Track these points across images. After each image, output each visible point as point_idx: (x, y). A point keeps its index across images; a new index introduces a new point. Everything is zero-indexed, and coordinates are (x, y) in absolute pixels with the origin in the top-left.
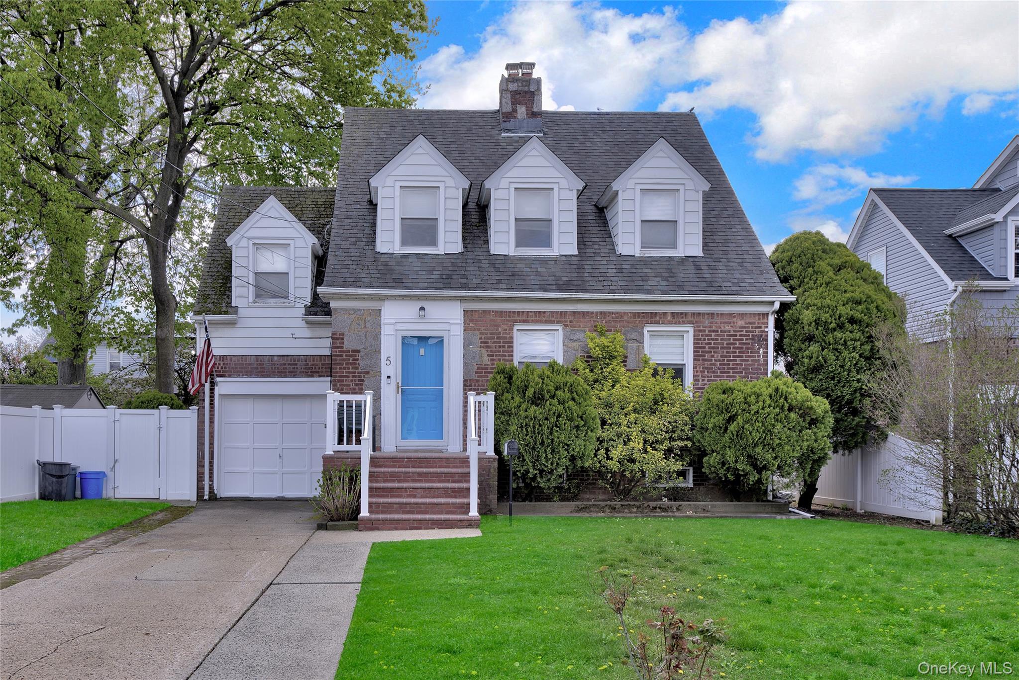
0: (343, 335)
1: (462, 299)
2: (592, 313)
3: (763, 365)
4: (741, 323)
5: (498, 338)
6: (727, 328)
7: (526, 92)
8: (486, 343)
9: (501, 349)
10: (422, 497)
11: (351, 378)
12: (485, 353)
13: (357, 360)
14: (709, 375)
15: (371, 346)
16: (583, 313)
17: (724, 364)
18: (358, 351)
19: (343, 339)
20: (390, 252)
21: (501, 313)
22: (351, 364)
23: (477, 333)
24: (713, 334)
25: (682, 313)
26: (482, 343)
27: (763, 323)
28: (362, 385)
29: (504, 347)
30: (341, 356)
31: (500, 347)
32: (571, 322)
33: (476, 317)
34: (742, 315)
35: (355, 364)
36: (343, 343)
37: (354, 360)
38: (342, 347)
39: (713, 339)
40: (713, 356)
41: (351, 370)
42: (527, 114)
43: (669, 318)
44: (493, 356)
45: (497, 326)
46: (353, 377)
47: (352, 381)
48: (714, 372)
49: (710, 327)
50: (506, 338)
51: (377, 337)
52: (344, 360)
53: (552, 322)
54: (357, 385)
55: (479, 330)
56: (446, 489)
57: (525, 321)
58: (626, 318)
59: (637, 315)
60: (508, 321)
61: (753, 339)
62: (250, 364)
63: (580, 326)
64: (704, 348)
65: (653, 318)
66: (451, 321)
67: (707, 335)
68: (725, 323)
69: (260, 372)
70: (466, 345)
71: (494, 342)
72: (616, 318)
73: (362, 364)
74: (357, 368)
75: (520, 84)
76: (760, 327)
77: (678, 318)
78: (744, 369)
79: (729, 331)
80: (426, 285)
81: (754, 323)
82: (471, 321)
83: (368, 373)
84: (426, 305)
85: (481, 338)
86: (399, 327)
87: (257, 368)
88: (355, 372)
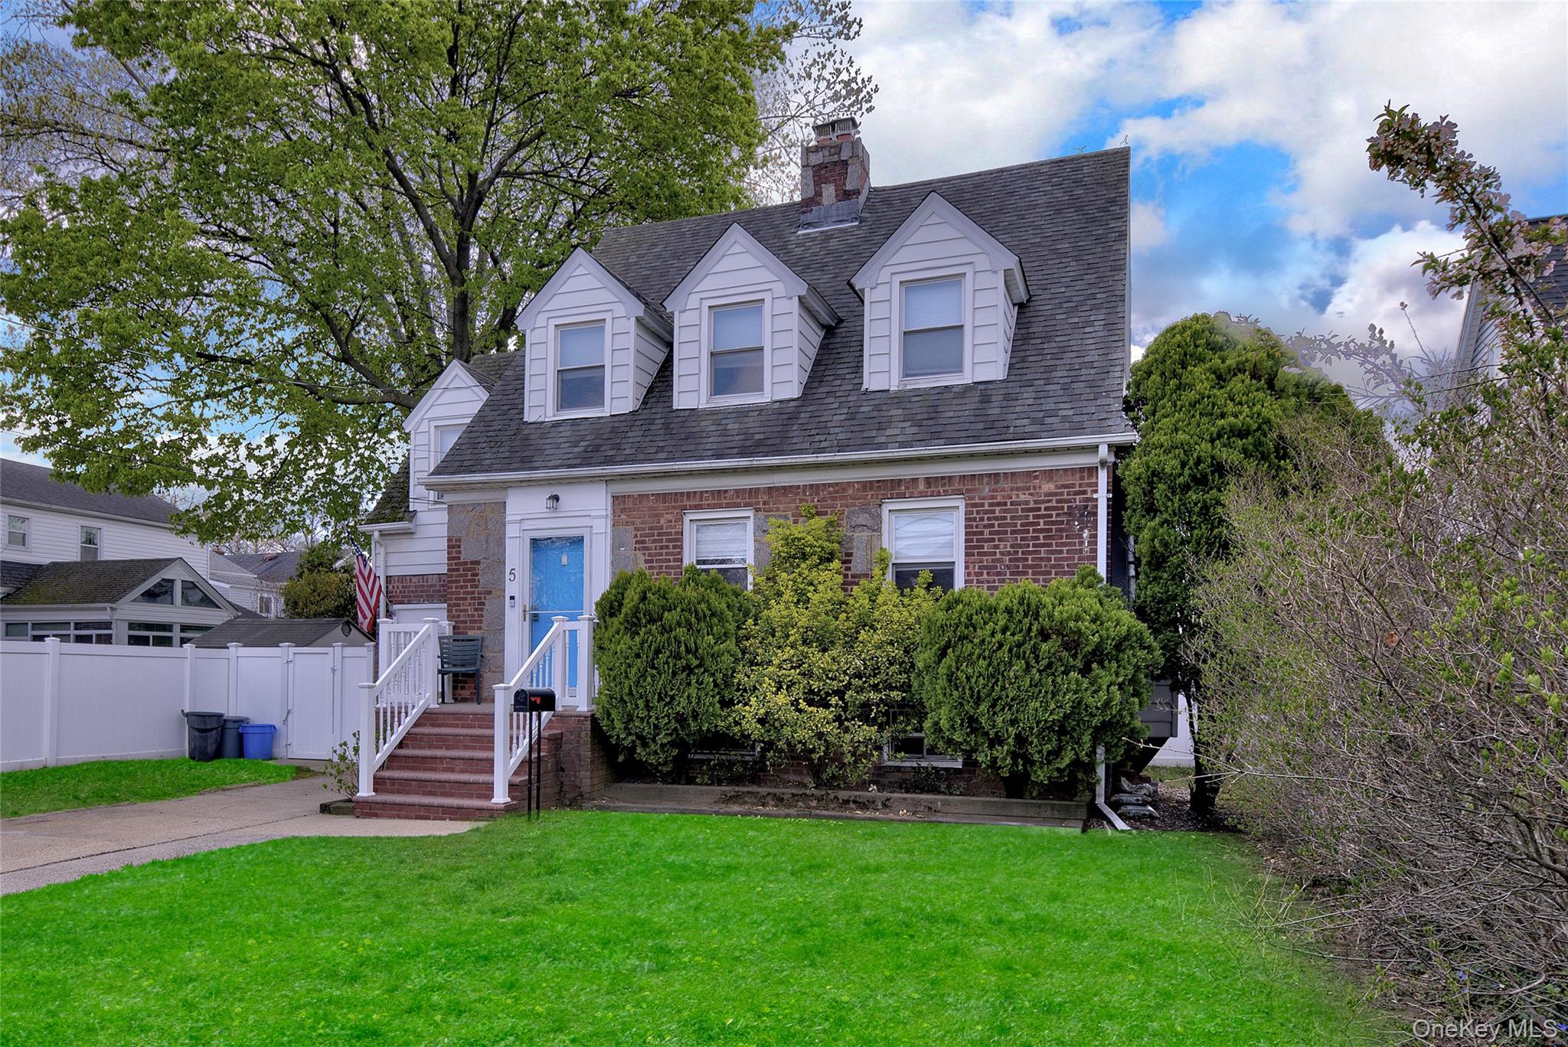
0: (460, 541)
1: (608, 480)
2: (798, 487)
3: (1088, 558)
4: (1048, 487)
5: (659, 534)
6: (1022, 498)
8: (644, 542)
9: (664, 551)
11: (469, 601)
12: (641, 558)
13: (477, 575)
14: (991, 578)
15: (494, 554)
16: (784, 488)
17: (1017, 560)
18: (478, 563)
19: (459, 547)
20: (541, 420)
21: (663, 497)
22: (470, 581)
23: (631, 528)
24: (998, 509)
25: (943, 478)
26: (636, 542)
27: (1089, 485)
28: (482, 610)
29: (667, 547)
30: (458, 570)
31: (661, 548)
32: (765, 503)
33: (630, 505)
34: (1050, 474)
35: (474, 581)
36: (460, 552)
37: (472, 575)
38: (459, 558)
39: (996, 518)
40: (997, 547)
41: (469, 589)
43: (922, 487)
44: (652, 561)
45: (660, 515)
46: (472, 598)
47: (470, 605)
48: (999, 574)
49: (992, 497)
50: (670, 534)
51: (501, 542)
52: (460, 575)
53: (736, 505)
54: (476, 610)
55: (633, 523)
57: (697, 507)
58: (850, 492)
59: (867, 485)
60: (674, 508)
61: (1069, 514)
63: (778, 510)
64: (982, 533)
65: (895, 489)
66: (593, 514)
67: (986, 512)
68: (1018, 489)
70: (615, 548)
71: (654, 541)
72: (836, 492)
73: (483, 579)
74: (476, 587)
76: (1084, 492)
77: (937, 486)
78: (1053, 566)
79: (1027, 503)
80: (558, 463)
81: (1073, 486)
82: (623, 510)
83: (490, 592)
84: (555, 491)
85: (636, 536)
86: (527, 525)
88: (473, 593)
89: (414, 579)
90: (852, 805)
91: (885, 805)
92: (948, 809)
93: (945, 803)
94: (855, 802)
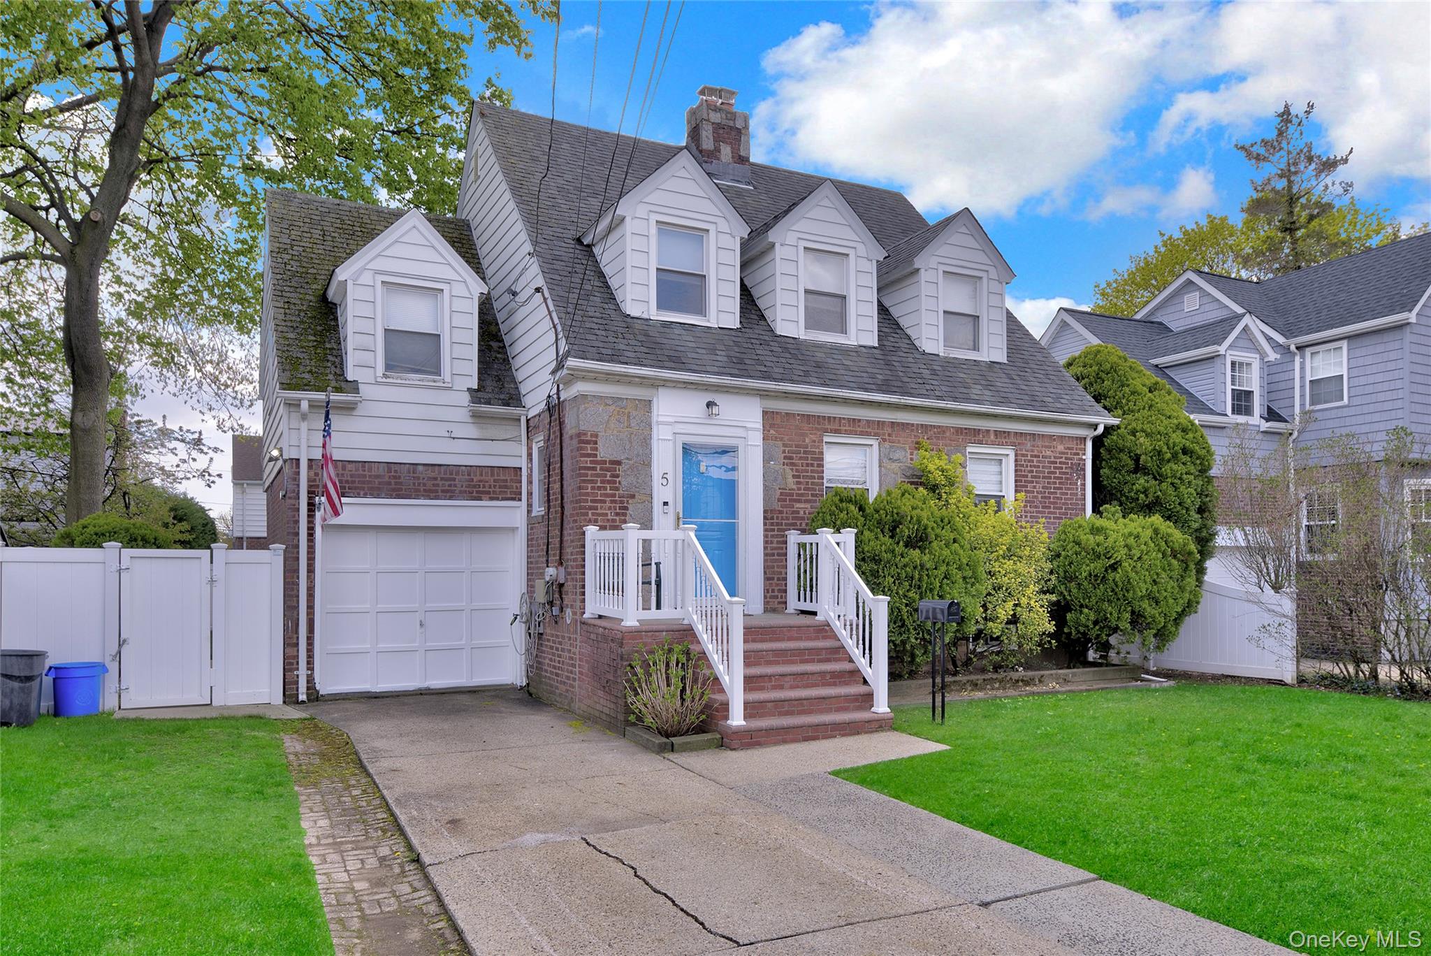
0: (597, 436)
1: (763, 394)
2: (913, 425)
3: (1080, 500)
4: (1061, 448)
5: (805, 452)
6: (1048, 453)
7: (731, 128)
8: (791, 458)
9: (810, 468)
10: (792, 687)
11: (608, 504)
12: (789, 474)
13: (618, 476)
14: (1032, 510)
15: (638, 455)
16: (903, 424)
17: (1045, 497)
18: (619, 463)
19: (596, 443)
20: (645, 316)
21: (808, 418)
22: (609, 482)
23: (780, 443)
24: (1035, 459)
25: (1004, 432)
26: (785, 458)
27: (1080, 449)
28: (625, 515)
29: (812, 465)
30: (594, 469)
31: (807, 465)
32: (889, 435)
33: (778, 421)
34: (1062, 438)
35: (615, 482)
36: (596, 449)
37: (613, 476)
38: (596, 456)
39: (1035, 466)
40: (1035, 487)
41: (608, 491)
42: (733, 157)
43: (992, 437)
44: (798, 477)
45: (804, 435)
46: (612, 502)
47: (610, 508)
48: (1036, 507)
49: (1033, 451)
50: (814, 453)
51: (646, 442)
52: (598, 475)
53: (867, 434)
54: (617, 514)
55: (781, 439)
56: (822, 674)
57: (837, 431)
58: (948, 434)
59: (960, 431)
60: (816, 429)
61: (1072, 468)
62: (377, 477)
63: (899, 442)
64: (1027, 476)
65: (976, 436)
66: (748, 425)
67: (1029, 461)
68: (1046, 447)
69: (394, 490)
70: (766, 460)
71: (801, 458)
72: (939, 433)
73: (625, 481)
74: (617, 489)
75: (724, 116)
76: (1078, 454)
77: (1001, 437)
78: (1064, 504)
79: (1050, 457)
80: (716, 369)
81: (1072, 449)
82: (772, 426)
83: (633, 496)
84: (716, 398)
85: (784, 452)
86: (680, 428)
87: (389, 483)
88: (614, 496)
89: (349, 466)
90: (1021, 684)
91: (1040, 681)
92: (1076, 679)
93: (1074, 675)
94: (1022, 681)
